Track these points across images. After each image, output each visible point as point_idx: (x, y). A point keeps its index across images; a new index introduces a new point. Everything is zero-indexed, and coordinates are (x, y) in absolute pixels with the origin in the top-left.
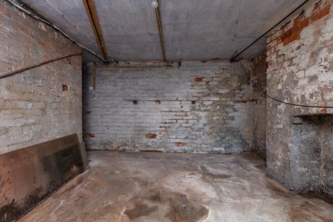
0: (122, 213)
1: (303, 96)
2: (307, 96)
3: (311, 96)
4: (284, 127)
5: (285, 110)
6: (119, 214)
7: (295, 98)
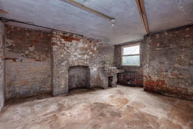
0: (123, 117)
1: (73, 61)
2: (74, 61)
3: (75, 61)
4: (65, 71)
5: (65, 65)
6: (124, 118)
7: (70, 61)
